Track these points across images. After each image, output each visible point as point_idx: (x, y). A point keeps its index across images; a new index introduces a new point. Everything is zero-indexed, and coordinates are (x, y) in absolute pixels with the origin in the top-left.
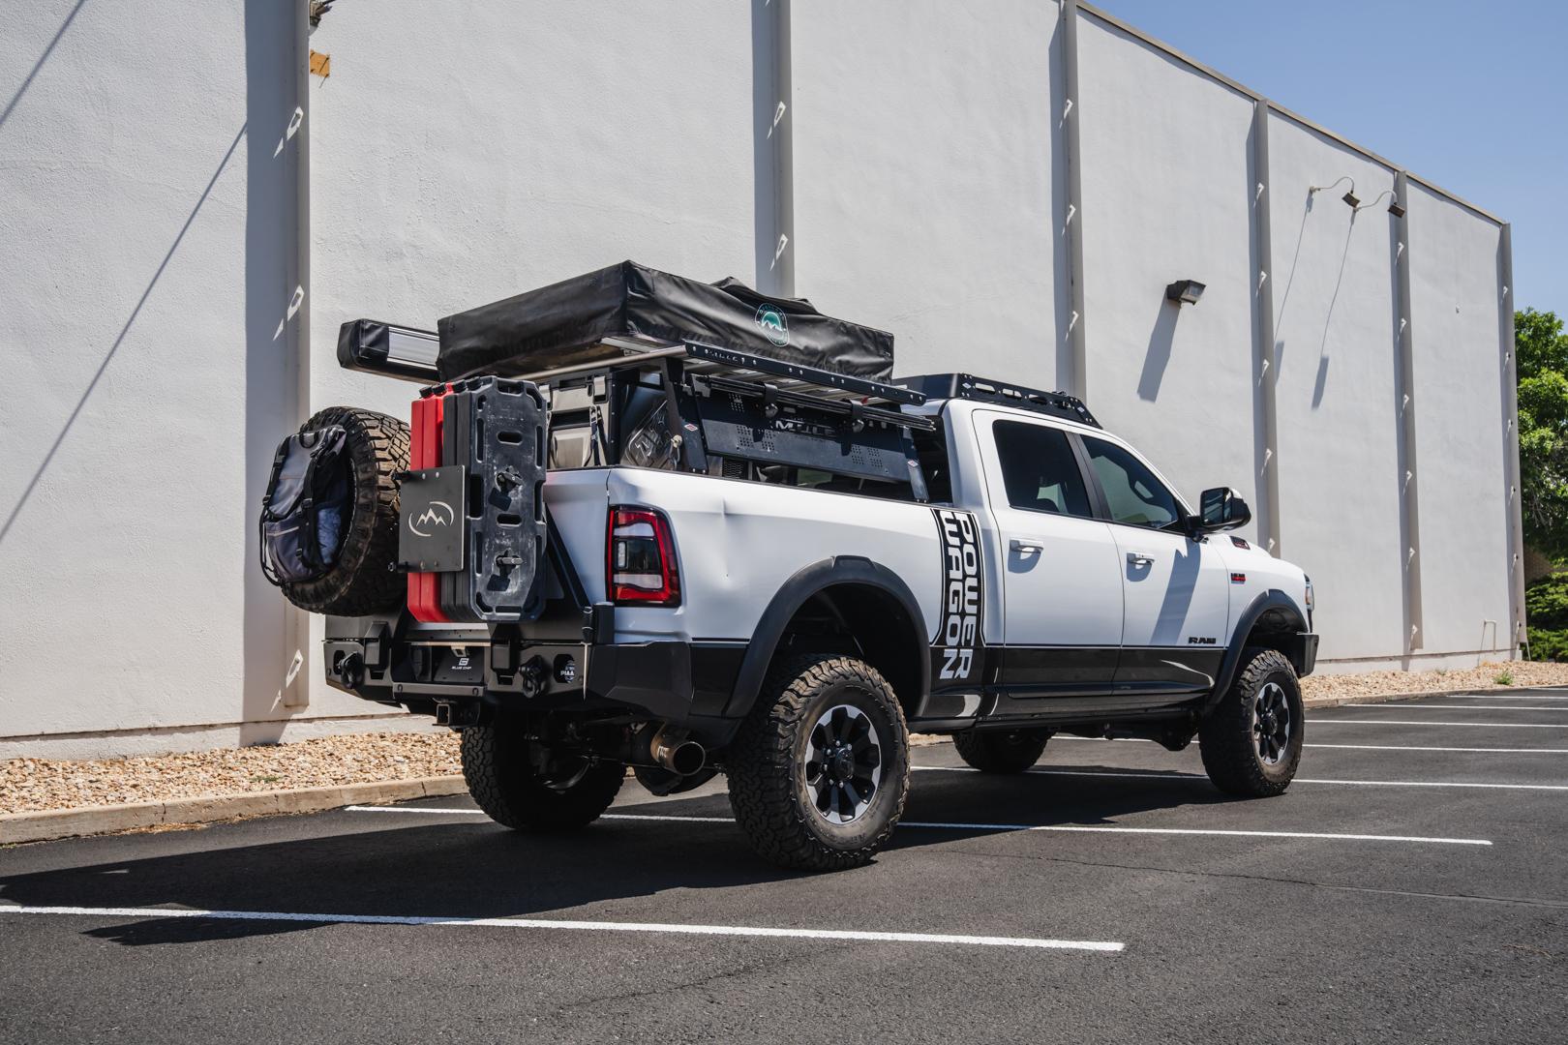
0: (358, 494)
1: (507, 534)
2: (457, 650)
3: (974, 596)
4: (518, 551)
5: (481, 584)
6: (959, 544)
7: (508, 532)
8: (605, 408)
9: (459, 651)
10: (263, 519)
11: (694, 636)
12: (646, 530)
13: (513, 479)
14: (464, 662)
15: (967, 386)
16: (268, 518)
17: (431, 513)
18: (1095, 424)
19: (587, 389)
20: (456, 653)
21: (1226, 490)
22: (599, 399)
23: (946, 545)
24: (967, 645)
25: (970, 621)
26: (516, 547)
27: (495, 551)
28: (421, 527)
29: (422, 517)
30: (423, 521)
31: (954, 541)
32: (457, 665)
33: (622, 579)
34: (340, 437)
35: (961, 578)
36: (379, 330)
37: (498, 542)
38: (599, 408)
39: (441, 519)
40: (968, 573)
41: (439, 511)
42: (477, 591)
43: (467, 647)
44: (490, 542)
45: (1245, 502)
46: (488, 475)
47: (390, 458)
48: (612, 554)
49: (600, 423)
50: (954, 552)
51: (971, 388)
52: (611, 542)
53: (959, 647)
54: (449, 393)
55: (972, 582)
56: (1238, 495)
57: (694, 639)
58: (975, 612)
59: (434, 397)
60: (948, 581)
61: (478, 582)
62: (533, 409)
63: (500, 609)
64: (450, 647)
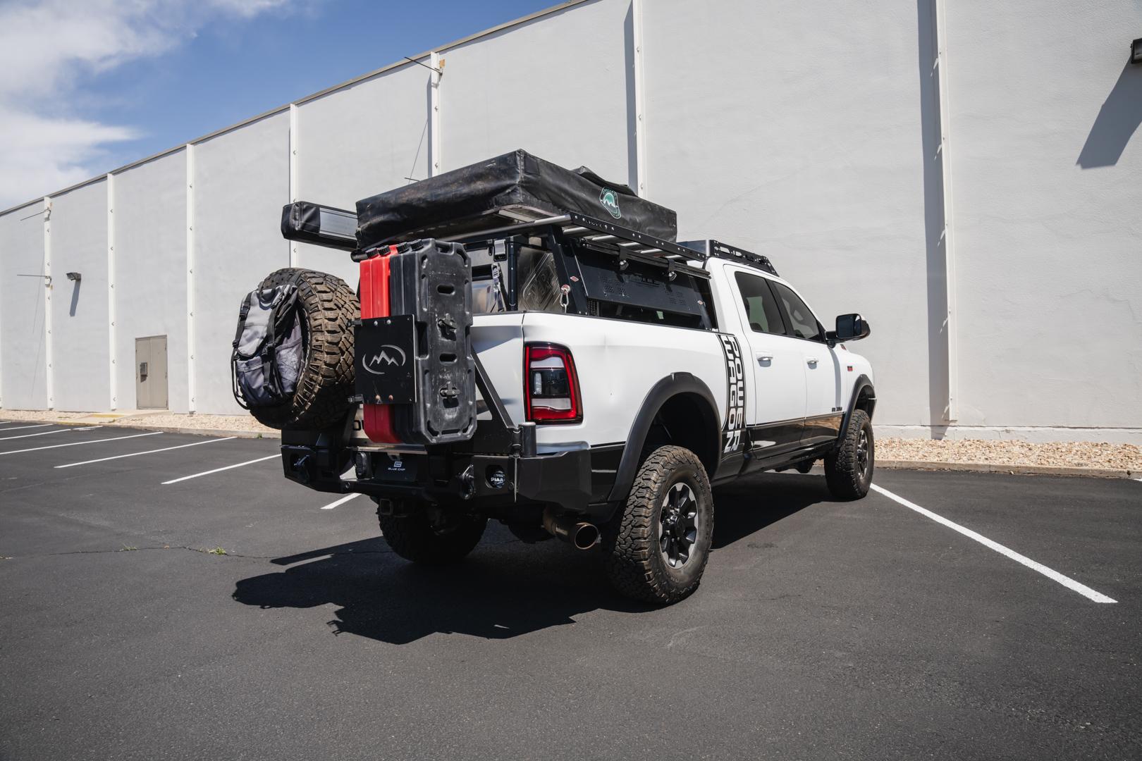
0: (311, 337)
1: (447, 370)
2: (393, 456)
3: (741, 394)
4: (455, 383)
5: (430, 413)
6: (733, 359)
7: (448, 368)
8: (504, 265)
9: (394, 457)
10: (234, 359)
11: (592, 444)
12: (555, 363)
13: (451, 324)
14: (398, 464)
15: (716, 248)
16: (238, 357)
17: (383, 355)
18: (776, 274)
19: (488, 250)
20: (391, 458)
21: (855, 315)
22: (497, 258)
23: (728, 360)
24: (738, 428)
25: (740, 411)
26: (454, 382)
27: (439, 385)
28: (375, 366)
29: (375, 358)
30: (376, 361)
31: (731, 356)
32: (392, 467)
33: (537, 403)
34: (293, 292)
35: (735, 382)
36: (313, 210)
37: (441, 377)
38: (499, 265)
39: (393, 360)
40: (739, 378)
41: (391, 353)
42: (428, 419)
43: (400, 454)
44: (435, 378)
45: (867, 322)
46: (431, 322)
47: (335, 307)
48: (530, 384)
49: (501, 278)
50: (731, 364)
51: (717, 249)
52: (529, 374)
53: (734, 429)
54: (394, 253)
55: (741, 385)
56: (863, 319)
57: (592, 446)
58: (742, 405)
59: (378, 258)
60: (730, 385)
61: (428, 412)
62: (462, 266)
63: (444, 432)
64: (386, 453)
